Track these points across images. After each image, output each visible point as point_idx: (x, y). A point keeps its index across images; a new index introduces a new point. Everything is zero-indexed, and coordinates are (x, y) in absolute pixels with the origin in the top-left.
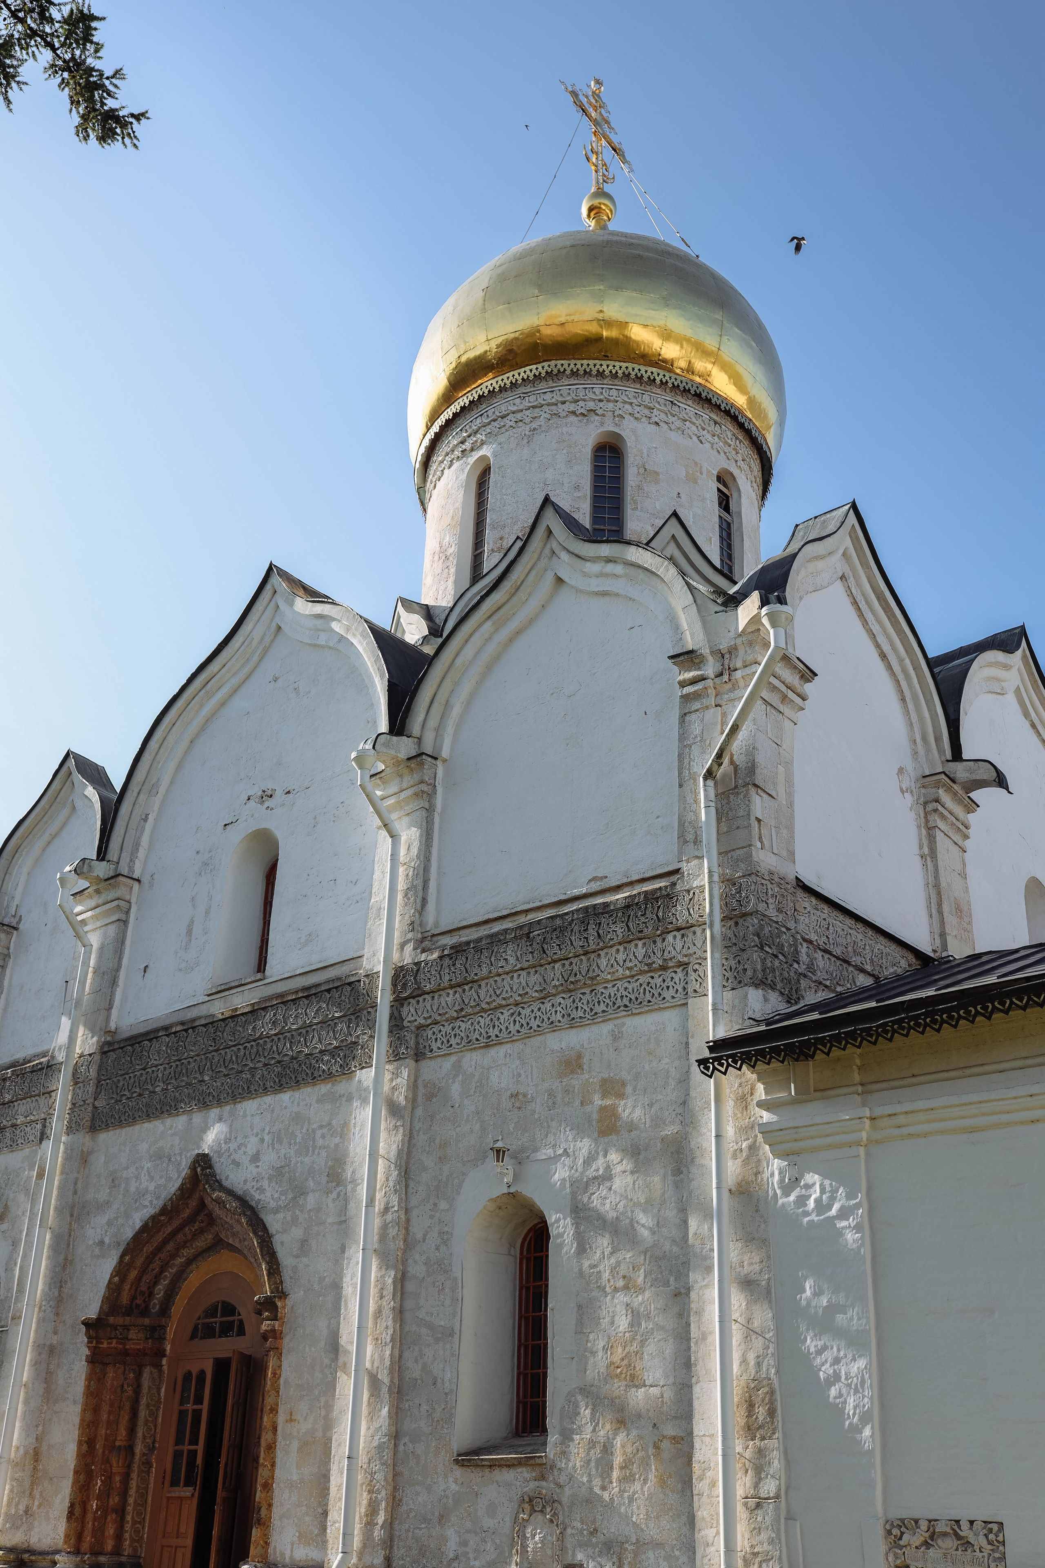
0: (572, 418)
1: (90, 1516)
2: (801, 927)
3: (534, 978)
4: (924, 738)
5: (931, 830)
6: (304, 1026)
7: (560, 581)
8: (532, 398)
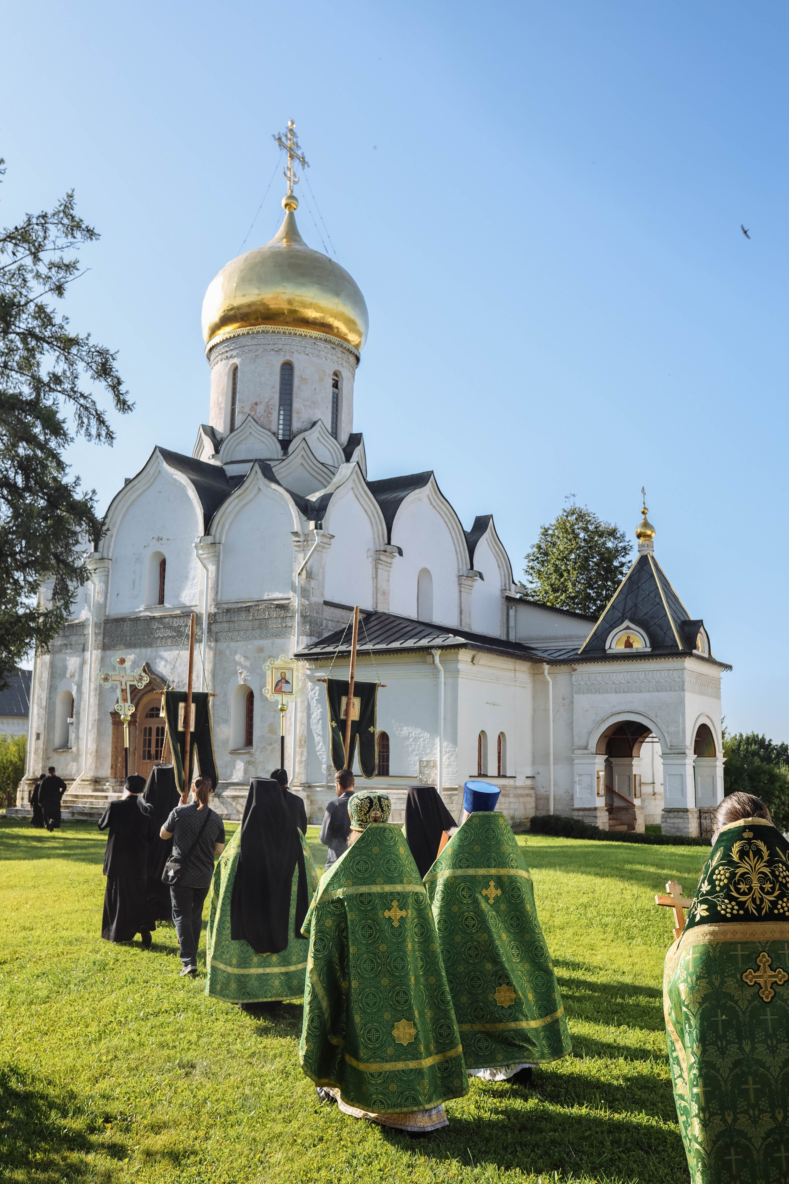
0: (272, 352)
1: (118, 768)
2: (324, 616)
3: (251, 623)
4: (378, 536)
5: (376, 569)
6: (179, 626)
7: (259, 489)
8: (256, 340)
